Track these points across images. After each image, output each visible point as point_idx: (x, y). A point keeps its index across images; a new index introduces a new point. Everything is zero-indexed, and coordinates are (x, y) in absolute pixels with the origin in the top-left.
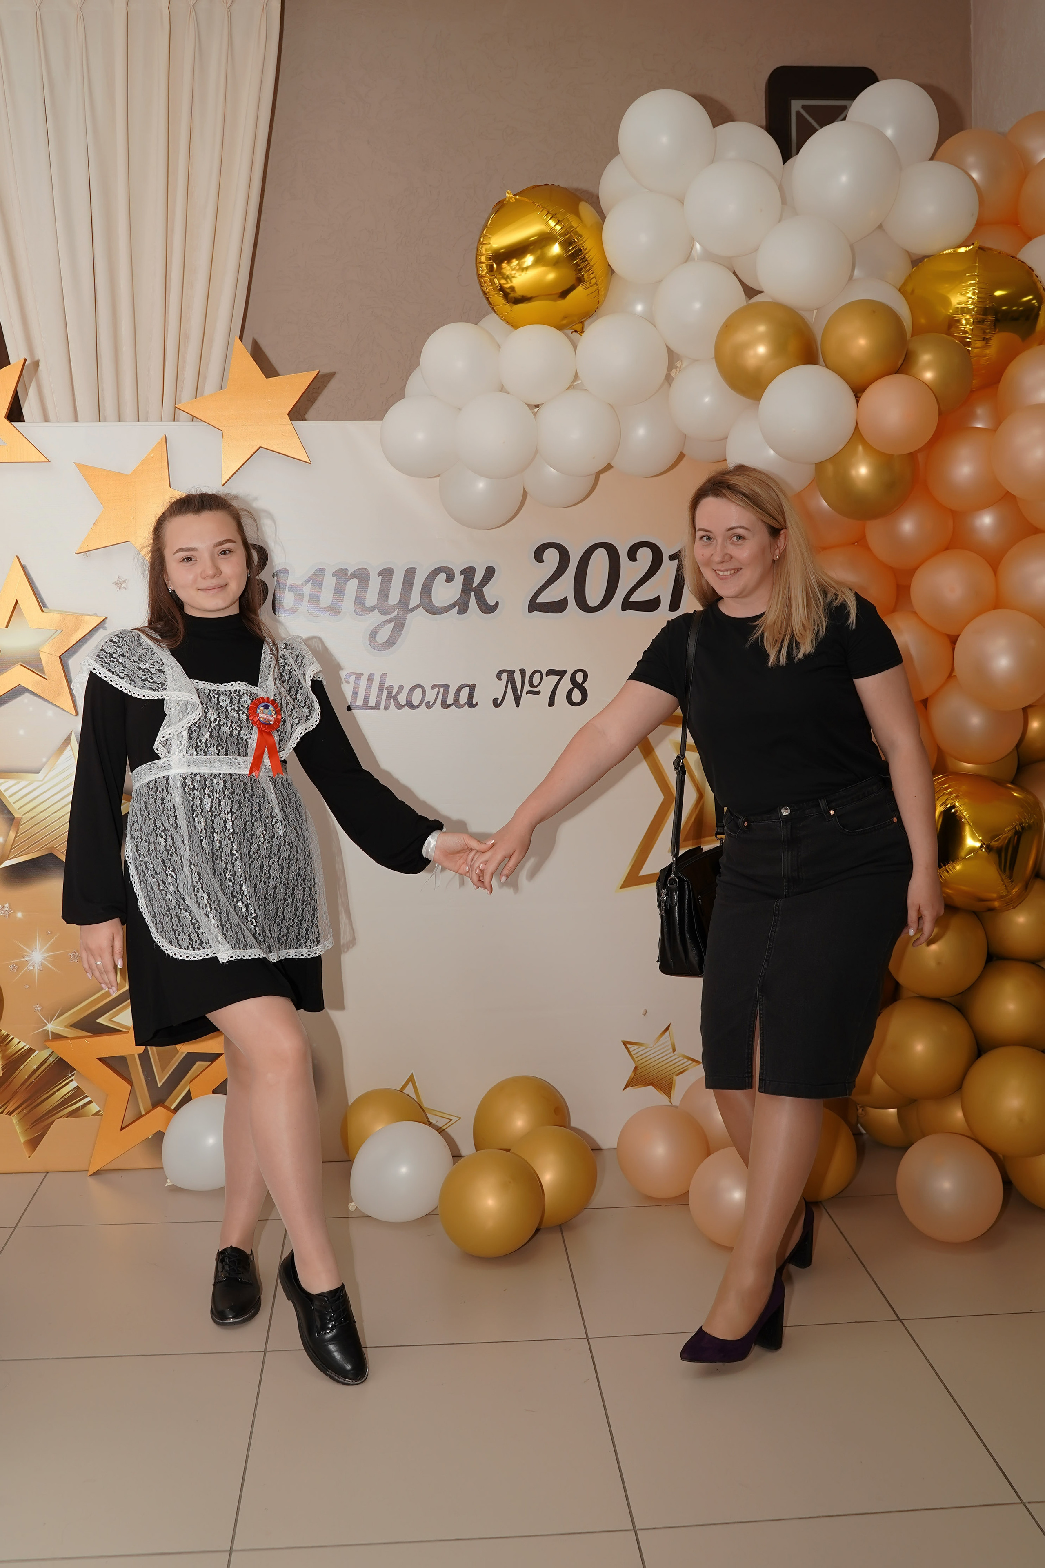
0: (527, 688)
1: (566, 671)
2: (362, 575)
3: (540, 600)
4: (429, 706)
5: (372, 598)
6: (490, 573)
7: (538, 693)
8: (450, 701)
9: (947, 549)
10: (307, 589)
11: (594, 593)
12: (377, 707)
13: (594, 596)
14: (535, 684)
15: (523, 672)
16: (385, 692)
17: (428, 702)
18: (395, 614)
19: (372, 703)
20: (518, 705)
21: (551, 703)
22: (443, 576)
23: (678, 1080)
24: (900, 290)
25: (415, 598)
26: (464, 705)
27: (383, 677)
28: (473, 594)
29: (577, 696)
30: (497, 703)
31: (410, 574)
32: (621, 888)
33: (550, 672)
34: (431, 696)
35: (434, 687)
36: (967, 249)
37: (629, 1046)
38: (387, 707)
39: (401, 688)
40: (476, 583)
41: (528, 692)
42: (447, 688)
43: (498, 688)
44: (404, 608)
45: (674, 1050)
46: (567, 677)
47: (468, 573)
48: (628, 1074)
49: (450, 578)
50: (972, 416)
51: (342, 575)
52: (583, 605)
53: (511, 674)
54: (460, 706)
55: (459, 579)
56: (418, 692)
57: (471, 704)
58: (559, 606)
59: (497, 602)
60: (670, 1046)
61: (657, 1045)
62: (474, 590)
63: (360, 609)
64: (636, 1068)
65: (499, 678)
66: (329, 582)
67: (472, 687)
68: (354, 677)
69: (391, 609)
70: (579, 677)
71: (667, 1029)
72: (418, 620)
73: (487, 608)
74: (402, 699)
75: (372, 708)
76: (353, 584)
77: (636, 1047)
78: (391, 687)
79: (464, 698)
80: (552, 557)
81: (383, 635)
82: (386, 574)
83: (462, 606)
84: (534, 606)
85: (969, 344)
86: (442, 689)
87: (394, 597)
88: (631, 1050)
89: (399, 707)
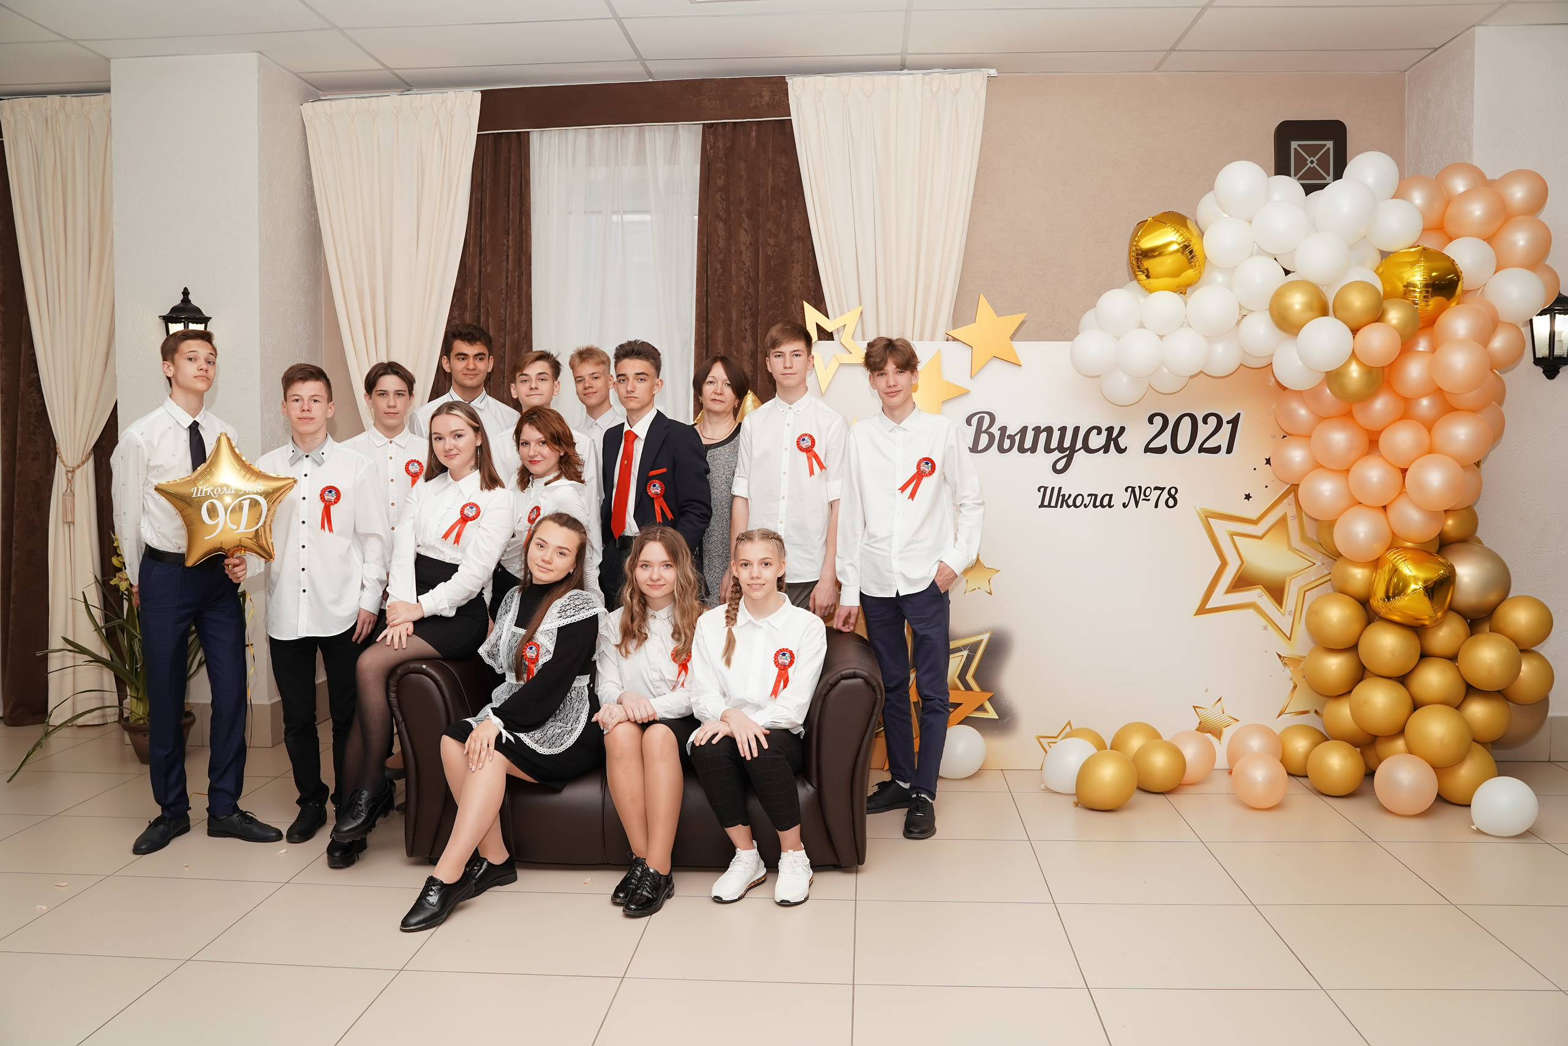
0: (1142, 497)
1: (1165, 488)
2: (1049, 430)
3: (1152, 446)
4: (1086, 506)
5: (1054, 444)
6: (1122, 430)
7: (1149, 500)
8: (1098, 503)
9: (1400, 420)
10: (1017, 438)
11: (1183, 442)
12: (1056, 506)
13: (1182, 444)
14: (1147, 494)
15: (1140, 488)
16: (1061, 498)
17: (1085, 504)
18: (1067, 452)
19: (1053, 504)
20: (1137, 507)
21: (1156, 506)
22: (1095, 431)
23: (1225, 730)
24: (1375, 271)
25: (1079, 444)
26: (1106, 506)
27: (1060, 489)
28: (1112, 442)
29: (1171, 502)
30: (1124, 506)
31: (1077, 430)
32: (1196, 614)
33: (1156, 488)
34: (1087, 500)
35: (1089, 495)
36: (1416, 249)
37: (1197, 709)
38: (1061, 507)
39: (1070, 496)
40: (1114, 435)
41: (1143, 500)
42: (1096, 496)
43: (1126, 497)
44: (1072, 450)
45: (1223, 713)
46: (1166, 491)
47: (1110, 430)
48: (1196, 725)
49: (1099, 433)
50: (1416, 343)
51: (1037, 430)
52: (1176, 450)
53: (1133, 489)
54: (1103, 507)
55: (1105, 433)
56: (1080, 498)
57: (1110, 506)
58: (1162, 450)
59: (1126, 447)
60: (1221, 710)
61: (1215, 708)
62: (1113, 440)
63: (1048, 450)
64: (1200, 722)
65: (1126, 490)
66: (1030, 435)
67: (1111, 496)
68: (1043, 488)
69: (1065, 450)
70: (1173, 492)
71: (1220, 699)
72: (1080, 456)
73: (1120, 450)
74: (1070, 502)
75: (1053, 507)
76: (1043, 436)
77: (1201, 710)
78: (1064, 496)
79: (1106, 502)
80: (1159, 421)
81: (1060, 466)
82: (1063, 430)
83: (1106, 448)
84: (1147, 450)
85: (1417, 304)
86: (1093, 497)
87: (1067, 444)
88: (1198, 711)
89: (1069, 506)
